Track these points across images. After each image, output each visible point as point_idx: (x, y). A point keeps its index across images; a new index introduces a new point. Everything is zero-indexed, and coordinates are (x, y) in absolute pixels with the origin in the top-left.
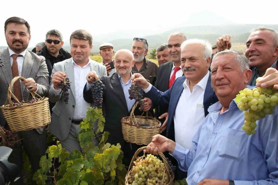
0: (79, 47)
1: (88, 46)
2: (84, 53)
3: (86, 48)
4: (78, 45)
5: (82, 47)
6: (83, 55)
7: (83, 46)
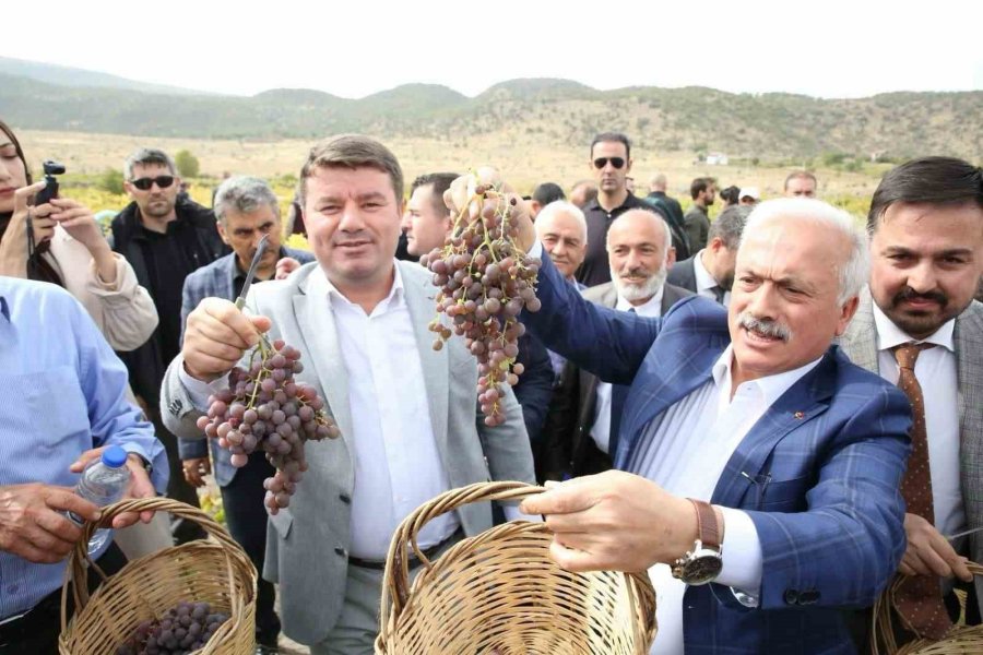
0: (351, 207)
1: (390, 195)
2: (376, 231)
3: (384, 209)
4: (345, 195)
5: (367, 202)
6: (373, 242)
7: (368, 197)
